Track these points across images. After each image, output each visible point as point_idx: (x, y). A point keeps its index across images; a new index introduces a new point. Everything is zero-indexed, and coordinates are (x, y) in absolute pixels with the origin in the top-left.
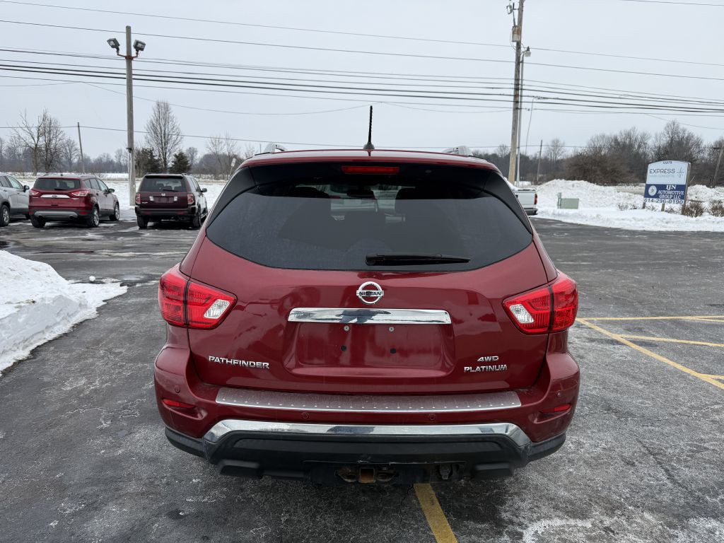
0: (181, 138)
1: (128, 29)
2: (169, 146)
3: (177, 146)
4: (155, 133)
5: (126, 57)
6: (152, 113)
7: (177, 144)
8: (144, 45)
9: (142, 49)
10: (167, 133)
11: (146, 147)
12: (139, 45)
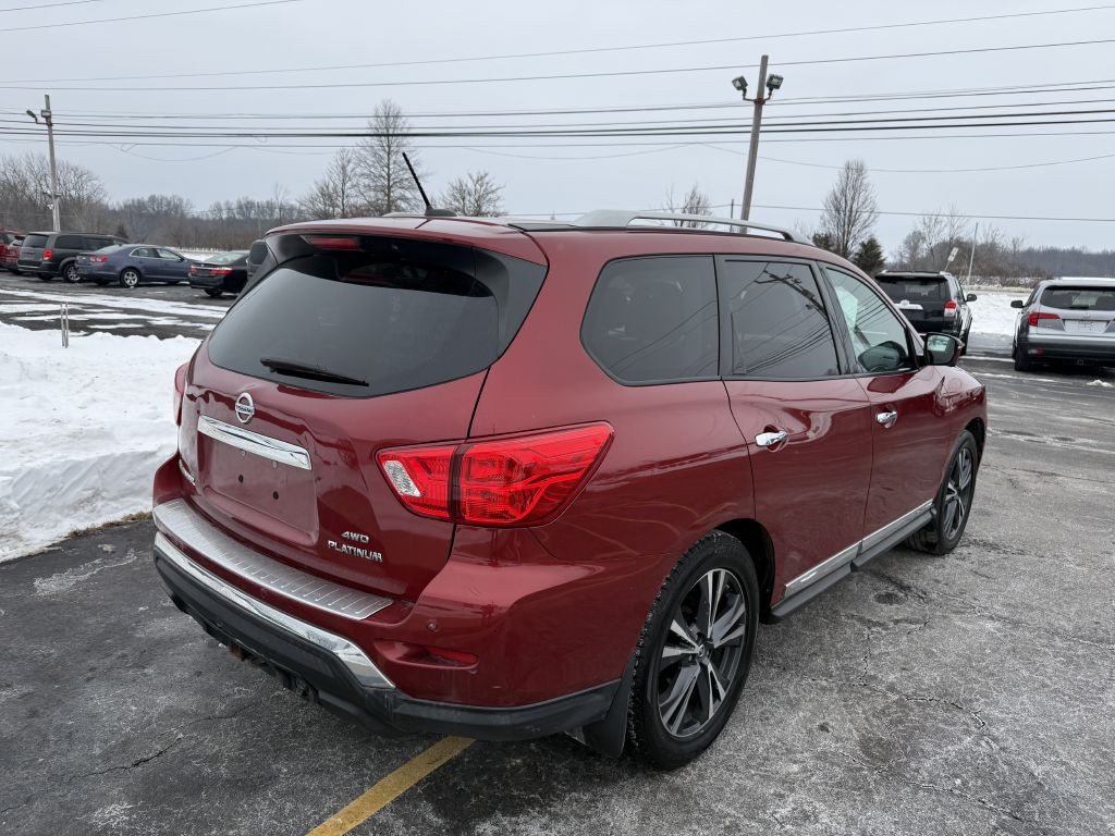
0: (875, 217)
1: (765, 59)
2: (854, 230)
3: (867, 229)
4: (838, 210)
5: (755, 101)
6: (837, 179)
7: (868, 226)
8: (781, 79)
9: (778, 87)
10: (854, 209)
11: (820, 232)
12: (775, 81)
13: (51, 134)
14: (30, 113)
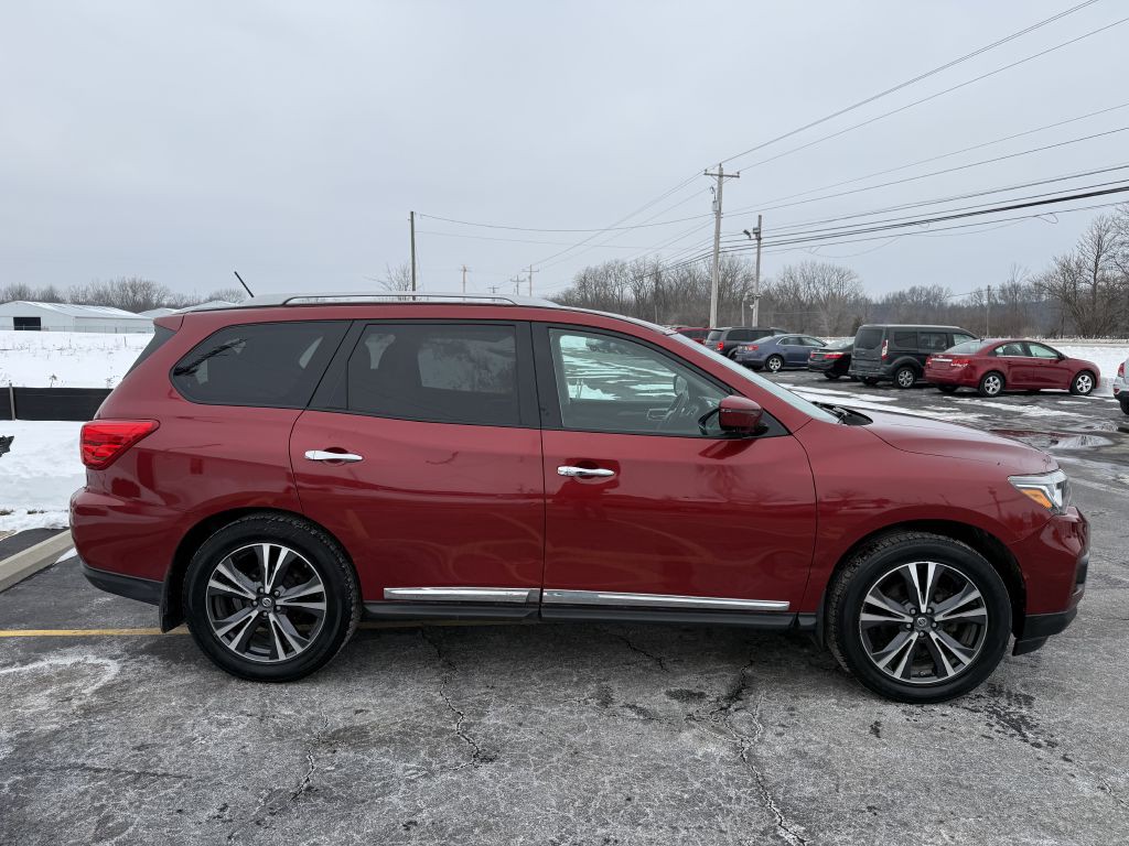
13: (759, 247)
14: (746, 232)
